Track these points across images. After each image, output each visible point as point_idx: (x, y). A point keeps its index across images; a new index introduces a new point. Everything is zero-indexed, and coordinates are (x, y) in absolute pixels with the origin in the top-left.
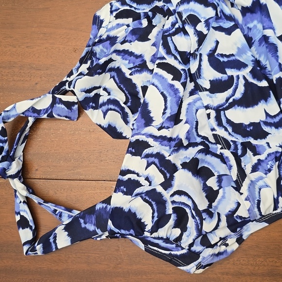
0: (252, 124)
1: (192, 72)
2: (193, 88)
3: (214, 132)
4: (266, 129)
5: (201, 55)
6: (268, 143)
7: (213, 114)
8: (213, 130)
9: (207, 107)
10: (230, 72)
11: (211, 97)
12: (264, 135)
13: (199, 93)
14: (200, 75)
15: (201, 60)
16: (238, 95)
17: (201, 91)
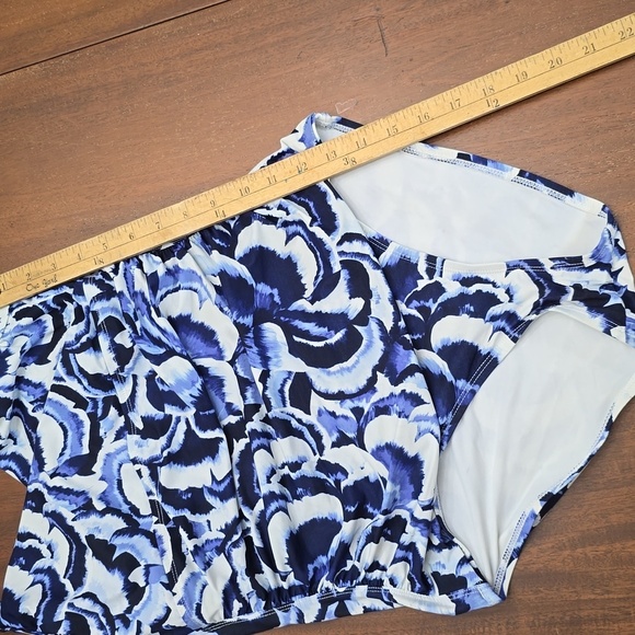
0: (191, 490)
1: (122, 402)
2: (122, 424)
3: (152, 498)
4: (210, 499)
5: (135, 377)
6: (209, 522)
7: (145, 471)
8: (150, 493)
9: (134, 461)
10: (169, 410)
11: (140, 446)
12: (207, 508)
13: (128, 436)
14: (134, 407)
15: (135, 384)
16: (175, 446)
17: (130, 433)
